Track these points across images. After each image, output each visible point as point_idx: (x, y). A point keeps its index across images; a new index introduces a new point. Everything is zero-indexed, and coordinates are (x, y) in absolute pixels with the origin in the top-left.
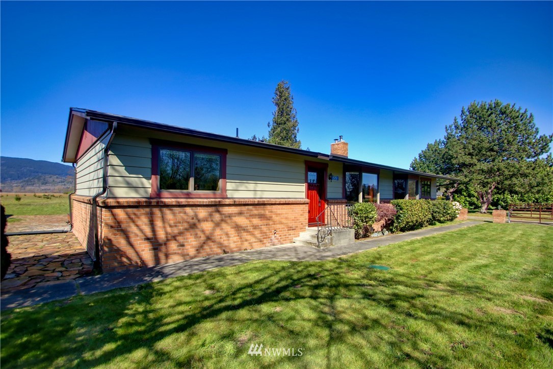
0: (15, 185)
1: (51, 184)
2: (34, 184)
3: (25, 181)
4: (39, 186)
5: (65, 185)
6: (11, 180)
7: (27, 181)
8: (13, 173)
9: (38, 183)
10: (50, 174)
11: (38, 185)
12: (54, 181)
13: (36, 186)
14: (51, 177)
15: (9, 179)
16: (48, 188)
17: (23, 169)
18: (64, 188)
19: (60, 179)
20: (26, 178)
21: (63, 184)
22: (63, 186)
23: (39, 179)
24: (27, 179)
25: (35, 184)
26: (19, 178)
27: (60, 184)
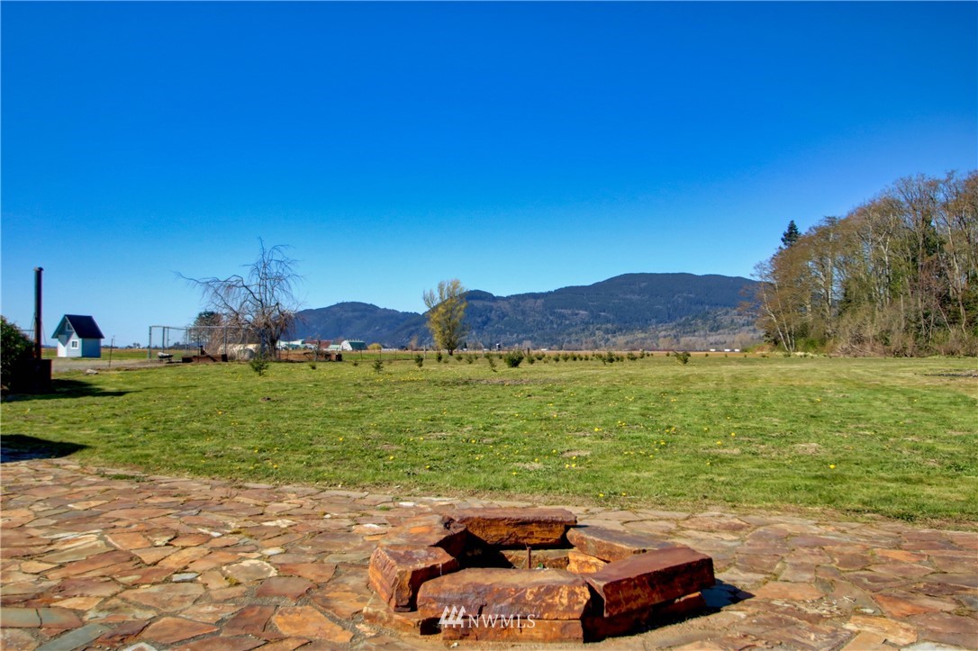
0: (663, 333)
1: (726, 330)
2: (695, 331)
3: (679, 325)
4: (705, 336)
5: (754, 330)
6: (658, 323)
7: (684, 325)
8: (660, 307)
9: (703, 329)
10: (725, 306)
11: (702, 333)
12: (732, 321)
13: (700, 336)
14: (726, 313)
15: (654, 321)
16: (722, 340)
17: (676, 296)
18: (752, 339)
19: (745, 318)
20: (681, 318)
21: (751, 328)
22: (752, 334)
23: (705, 318)
24: (684, 319)
25: (698, 330)
26: (670, 318)
27: (746, 328)
